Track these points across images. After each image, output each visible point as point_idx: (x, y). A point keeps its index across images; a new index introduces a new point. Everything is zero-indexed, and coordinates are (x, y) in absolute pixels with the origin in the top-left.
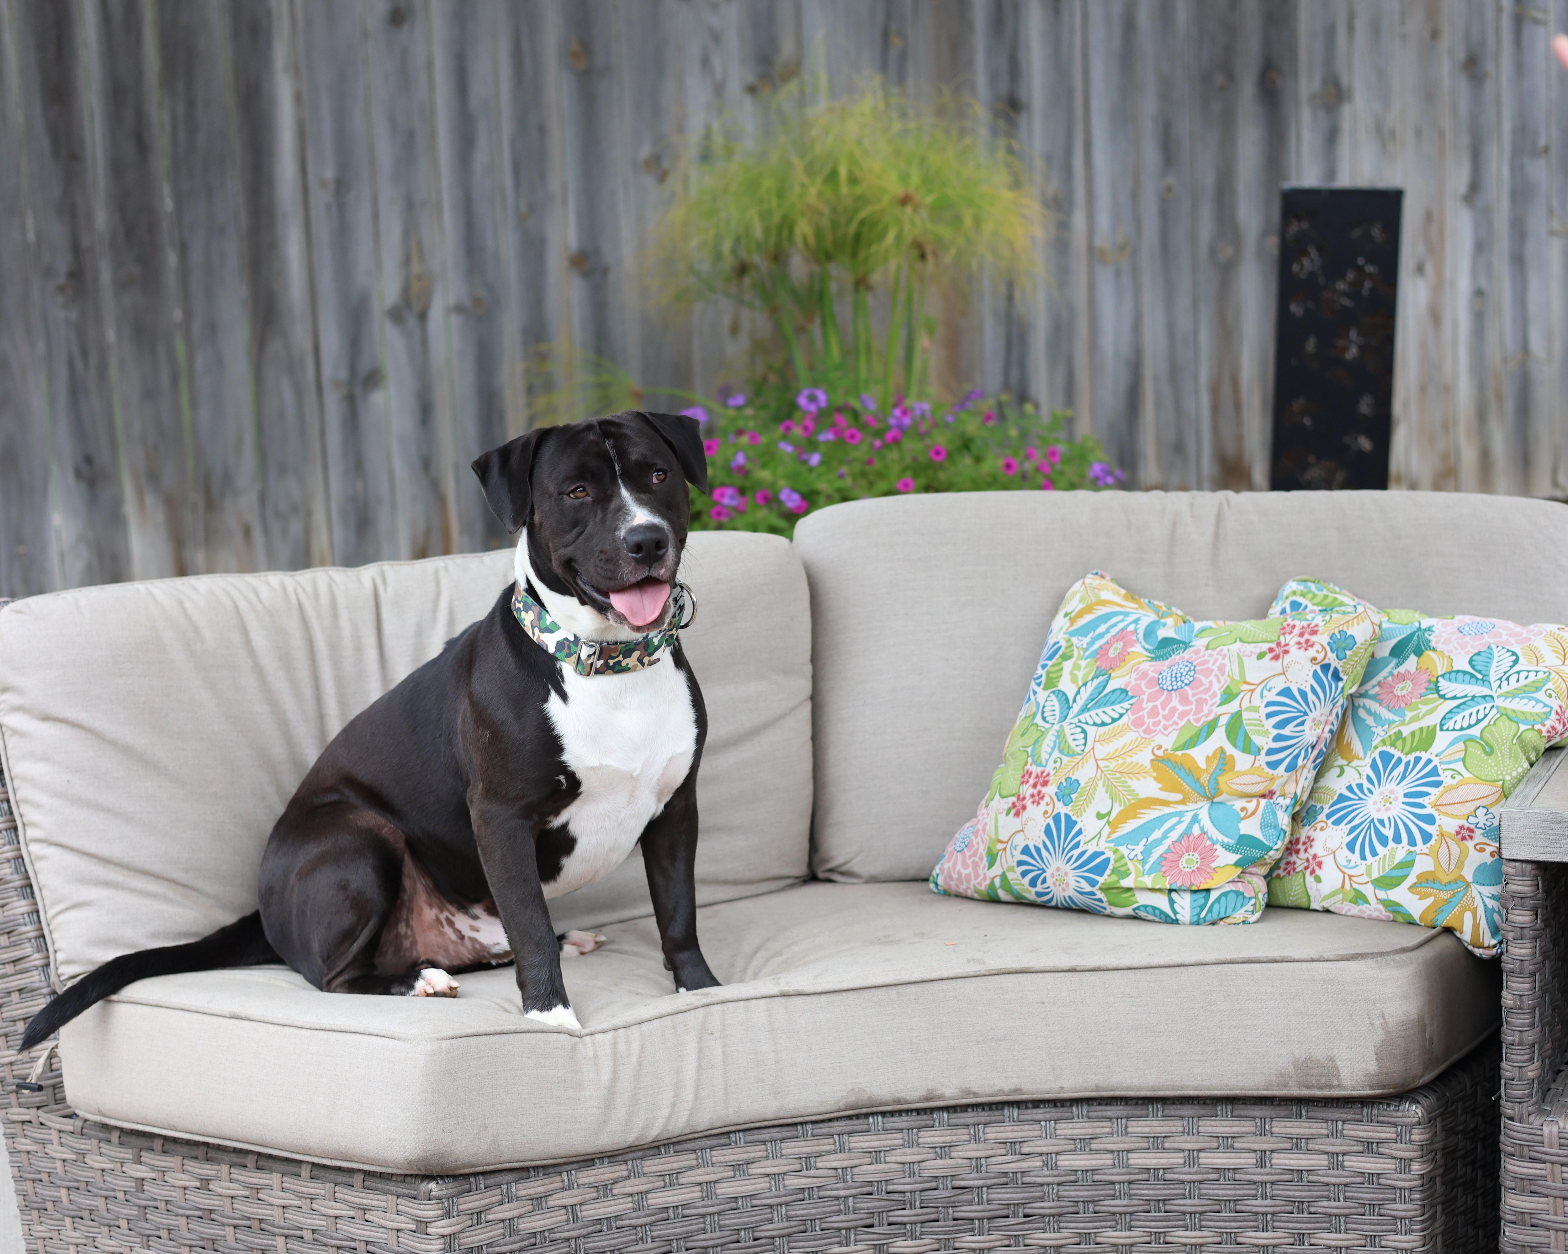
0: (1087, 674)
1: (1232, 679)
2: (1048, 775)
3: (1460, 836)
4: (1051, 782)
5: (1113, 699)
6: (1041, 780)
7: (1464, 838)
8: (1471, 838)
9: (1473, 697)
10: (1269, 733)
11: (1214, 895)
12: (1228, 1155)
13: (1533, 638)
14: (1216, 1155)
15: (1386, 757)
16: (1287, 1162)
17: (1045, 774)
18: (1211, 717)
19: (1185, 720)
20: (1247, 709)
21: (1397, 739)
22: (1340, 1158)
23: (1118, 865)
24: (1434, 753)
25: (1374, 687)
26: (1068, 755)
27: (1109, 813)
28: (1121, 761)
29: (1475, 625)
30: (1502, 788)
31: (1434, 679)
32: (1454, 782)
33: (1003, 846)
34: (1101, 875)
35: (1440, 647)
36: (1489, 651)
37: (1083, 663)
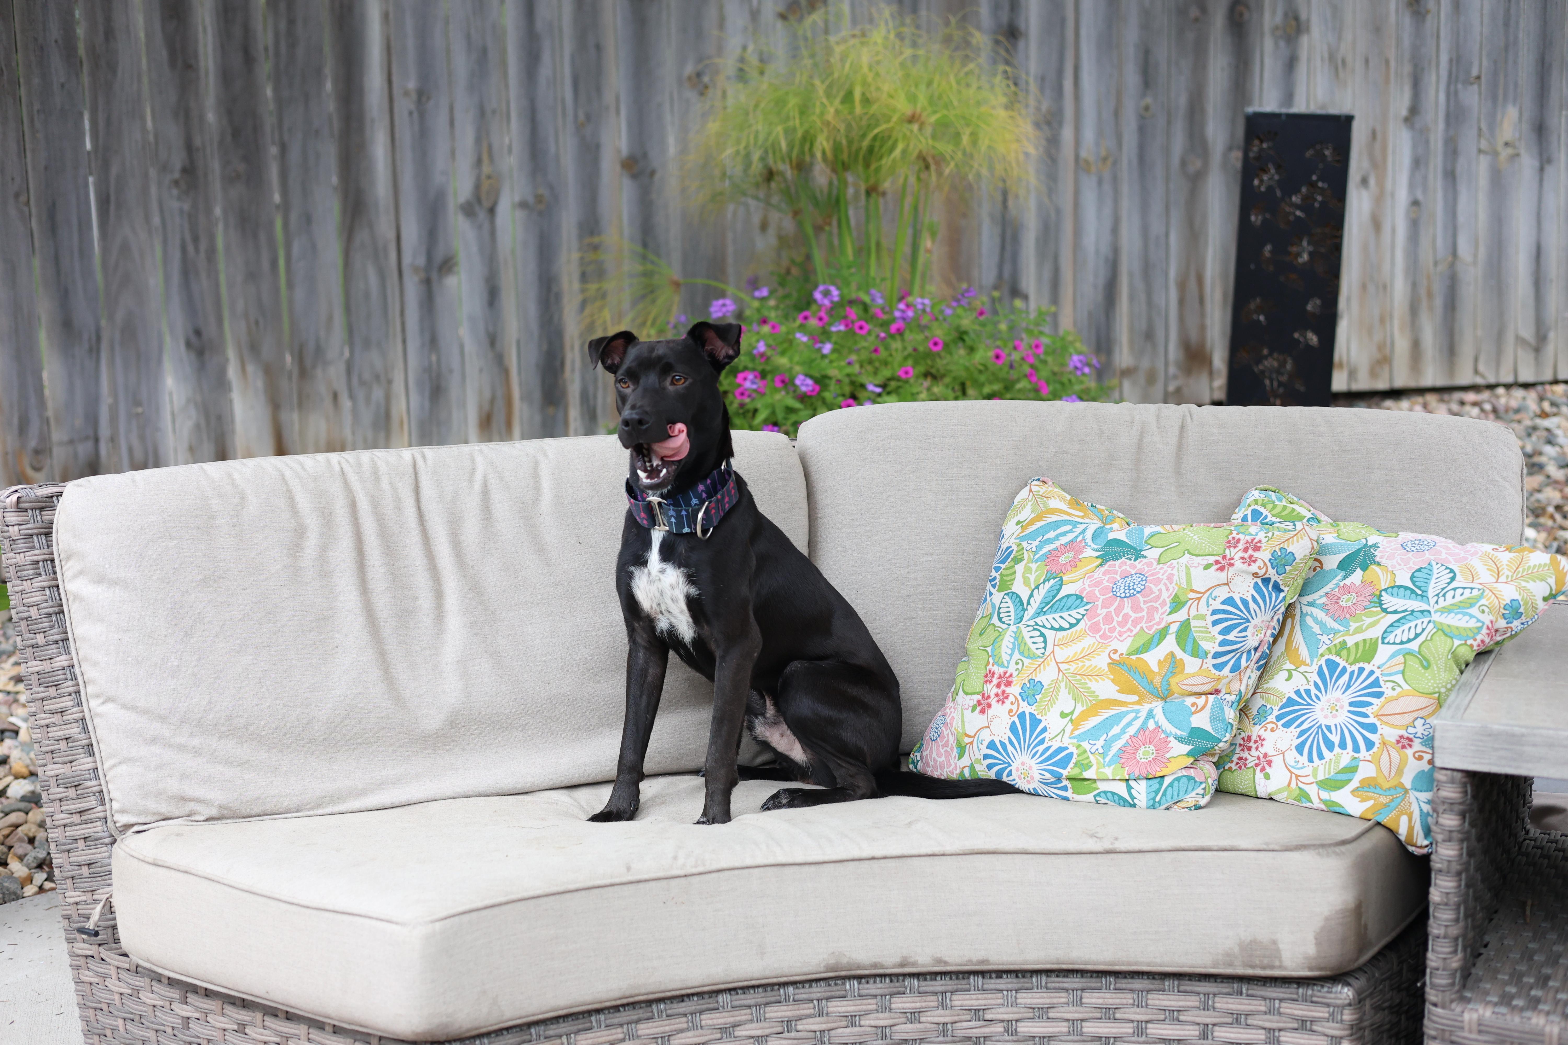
0: (1038, 577)
1: (1180, 587)
2: (1011, 675)
3: (1400, 745)
4: (1014, 682)
5: (1068, 605)
6: (1004, 680)
7: (1403, 747)
8: (1410, 746)
9: (1413, 611)
10: (1216, 639)
11: (1167, 781)
12: (1174, 1027)
13: (1470, 558)
14: (1162, 1026)
15: (1332, 665)
16: (1228, 1035)
17: (1007, 675)
18: (1162, 626)
19: (1138, 627)
20: (1195, 617)
21: (1342, 649)
22: (1277, 1034)
23: (1080, 758)
24: (1377, 665)
25: (1321, 597)
26: (1028, 657)
27: (1072, 713)
28: (1081, 664)
29: (1417, 542)
30: (1438, 699)
31: (1378, 593)
32: (1395, 693)
33: (970, 740)
34: (1065, 768)
35: (1384, 562)
36: (1429, 567)
37: (1034, 566)
